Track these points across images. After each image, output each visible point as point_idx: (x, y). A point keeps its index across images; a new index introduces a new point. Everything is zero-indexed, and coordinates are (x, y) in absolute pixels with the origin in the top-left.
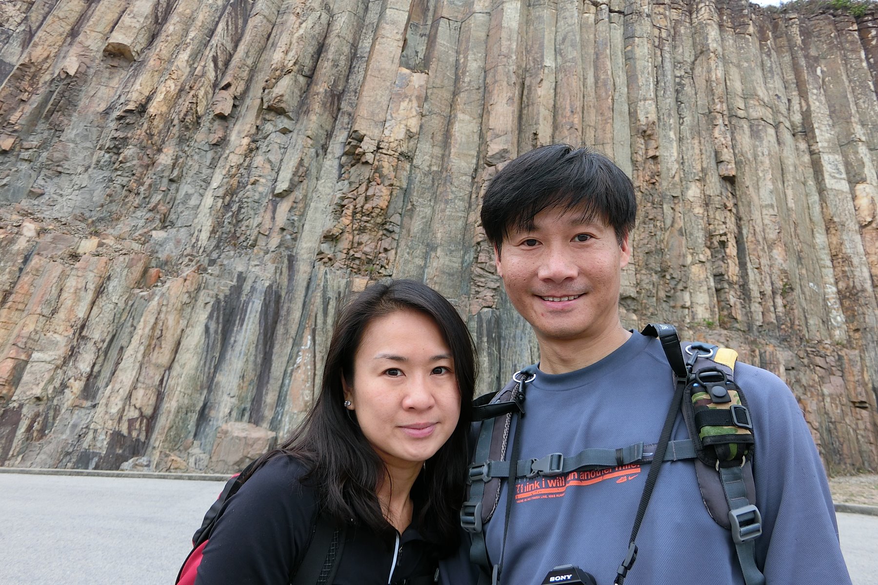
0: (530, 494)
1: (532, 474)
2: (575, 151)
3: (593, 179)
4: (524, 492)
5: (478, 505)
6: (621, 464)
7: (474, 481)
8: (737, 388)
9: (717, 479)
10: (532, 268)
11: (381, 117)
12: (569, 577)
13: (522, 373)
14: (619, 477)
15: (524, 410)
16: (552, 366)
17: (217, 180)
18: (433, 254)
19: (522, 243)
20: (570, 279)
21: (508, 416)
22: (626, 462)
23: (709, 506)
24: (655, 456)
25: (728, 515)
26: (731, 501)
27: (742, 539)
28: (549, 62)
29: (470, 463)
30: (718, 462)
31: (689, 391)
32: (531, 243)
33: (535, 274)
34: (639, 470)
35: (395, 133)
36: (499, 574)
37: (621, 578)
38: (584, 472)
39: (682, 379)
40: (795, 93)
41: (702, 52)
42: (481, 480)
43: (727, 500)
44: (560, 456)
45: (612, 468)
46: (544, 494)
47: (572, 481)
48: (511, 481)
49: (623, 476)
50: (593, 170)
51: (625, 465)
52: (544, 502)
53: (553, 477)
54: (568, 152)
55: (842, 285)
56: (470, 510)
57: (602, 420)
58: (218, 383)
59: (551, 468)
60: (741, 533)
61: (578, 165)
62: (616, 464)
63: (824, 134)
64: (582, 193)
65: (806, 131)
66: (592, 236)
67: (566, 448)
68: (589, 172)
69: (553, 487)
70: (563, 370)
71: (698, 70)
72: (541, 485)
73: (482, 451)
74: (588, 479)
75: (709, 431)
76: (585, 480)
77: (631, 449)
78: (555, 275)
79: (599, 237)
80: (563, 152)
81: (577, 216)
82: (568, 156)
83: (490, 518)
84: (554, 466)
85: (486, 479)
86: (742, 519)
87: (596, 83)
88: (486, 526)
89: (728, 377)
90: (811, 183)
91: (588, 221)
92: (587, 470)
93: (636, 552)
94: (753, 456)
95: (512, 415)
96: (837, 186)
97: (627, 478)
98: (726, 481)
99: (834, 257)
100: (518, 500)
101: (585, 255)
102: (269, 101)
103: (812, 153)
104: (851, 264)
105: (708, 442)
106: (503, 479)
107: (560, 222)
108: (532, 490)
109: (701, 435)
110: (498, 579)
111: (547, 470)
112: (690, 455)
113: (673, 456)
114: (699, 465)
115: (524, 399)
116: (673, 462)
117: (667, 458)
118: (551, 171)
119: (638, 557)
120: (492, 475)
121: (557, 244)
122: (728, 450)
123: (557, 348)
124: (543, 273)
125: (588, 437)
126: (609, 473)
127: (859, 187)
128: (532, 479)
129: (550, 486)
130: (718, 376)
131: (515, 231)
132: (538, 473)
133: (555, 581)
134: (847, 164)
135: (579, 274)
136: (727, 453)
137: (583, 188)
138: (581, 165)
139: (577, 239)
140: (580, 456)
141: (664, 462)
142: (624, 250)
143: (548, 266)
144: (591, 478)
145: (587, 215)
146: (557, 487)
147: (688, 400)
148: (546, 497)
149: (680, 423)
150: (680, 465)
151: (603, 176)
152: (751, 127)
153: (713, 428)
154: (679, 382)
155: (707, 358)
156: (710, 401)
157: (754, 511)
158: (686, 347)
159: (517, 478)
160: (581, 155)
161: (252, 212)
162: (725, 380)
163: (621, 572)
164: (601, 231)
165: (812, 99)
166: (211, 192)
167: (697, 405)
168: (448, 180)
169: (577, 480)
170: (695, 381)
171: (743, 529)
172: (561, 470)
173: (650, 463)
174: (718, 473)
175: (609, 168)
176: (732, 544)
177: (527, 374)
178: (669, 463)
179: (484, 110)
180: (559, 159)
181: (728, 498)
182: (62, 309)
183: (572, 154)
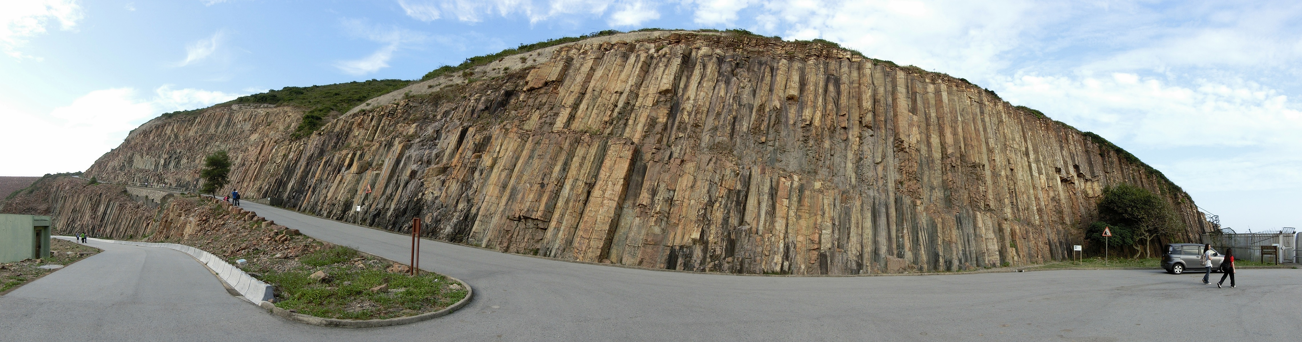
11: (907, 133)
18: (934, 191)
35: (913, 140)
58: (878, 241)
99: (1035, 198)
102: (865, 123)
103: (1028, 162)
104: (1040, 201)
127: (1041, 176)
161: (868, 170)
168: (933, 161)
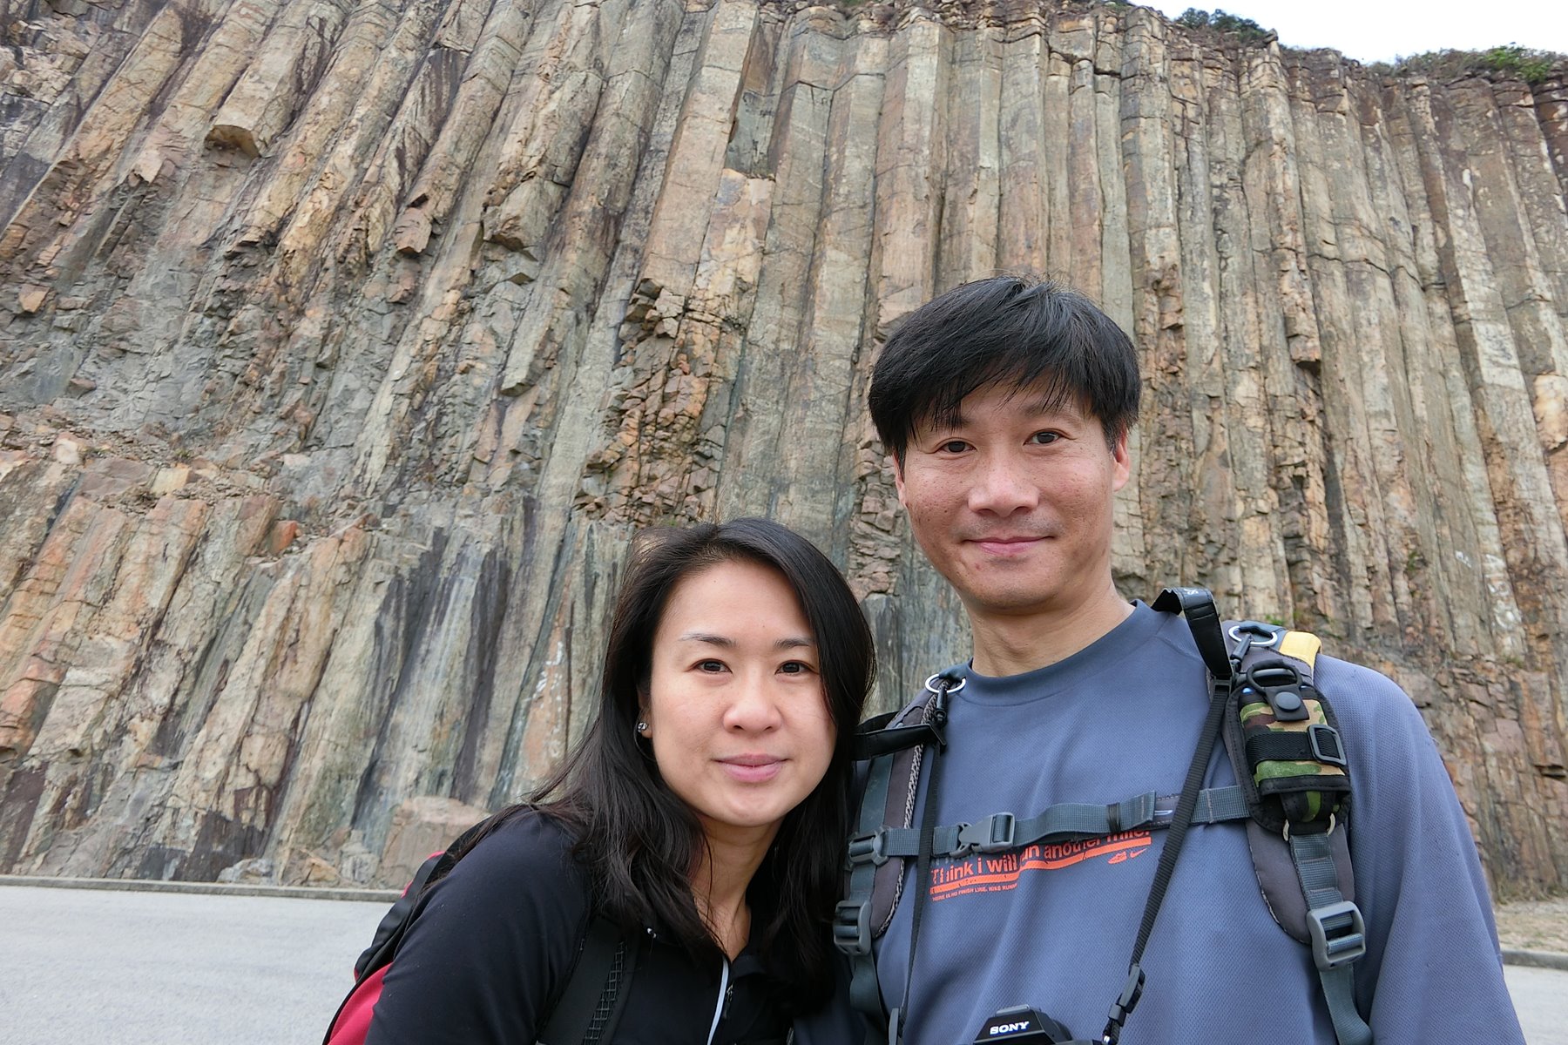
0: (956, 885)
1: (959, 850)
2: (1032, 289)
3: (1063, 335)
4: (945, 882)
5: (864, 905)
6: (1116, 831)
7: (857, 865)
8: (1320, 697)
9: (1286, 855)
10: (960, 489)
11: (692, 255)
12: (1024, 1025)
13: (941, 677)
14: (1114, 853)
15: (944, 740)
16: (993, 663)
17: (401, 364)
18: (782, 498)
19: (941, 449)
20: (1024, 509)
21: (917, 751)
22: (1126, 826)
23: (1273, 903)
24: (1175, 814)
25: (1306, 919)
26: (1311, 894)
27: (1331, 961)
28: (988, 160)
29: (850, 832)
30: (1287, 825)
31: (1235, 703)
32: (956, 447)
33: (963, 502)
34: (1147, 841)
35: (716, 284)
36: (901, 1024)
37: (1116, 1026)
38: (1051, 845)
39: (1223, 683)
40: (1425, 215)
41: (1258, 143)
42: (870, 862)
43: (1303, 893)
44: (1009, 818)
45: (1101, 838)
46: (981, 885)
47: (1031, 862)
48: (921, 863)
49: (1120, 851)
50: (1063, 321)
51: (1123, 833)
52: (981, 898)
53: (996, 854)
54: (1020, 291)
55: (1514, 556)
56: (849, 915)
57: (1083, 754)
58: (396, 727)
59: (993, 839)
60: (1328, 950)
61: (1036, 313)
62: (1108, 831)
63: (1477, 288)
64: (1044, 359)
65: (1445, 282)
66: (1062, 435)
67: (1020, 805)
68: (1056, 323)
69: (996, 872)
70: (1013, 670)
71: (1252, 175)
72: (975, 869)
73: (872, 813)
74: (1058, 859)
75: (1271, 770)
76: (1053, 860)
77: (1134, 804)
78: (997, 503)
79: (1074, 436)
80: (1010, 290)
81: (1034, 399)
82: (1018, 297)
83: (886, 929)
84: (999, 835)
85: (877, 859)
86: (1332, 925)
87: (1072, 196)
88: (878, 943)
89: (1304, 679)
90: (1456, 373)
91: (1054, 409)
92: (1057, 842)
93: (1141, 981)
94: (1350, 815)
95: (924, 749)
96: (1503, 380)
97: (1128, 854)
98: (1302, 858)
99: (1499, 506)
100: (934, 895)
101: (1050, 466)
102: (494, 227)
103: (1456, 320)
104: (1530, 518)
105: (1270, 788)
106: (909, 861)
107: (1005, 410)
108: (959, 879)
109: (1258, 778)
110: (899, 1034)
111: (986, 843)
112: (1237, 812)
113: (1208, 815)
114: (1254, 830)
115: (945, 721)
116: (1208, 825)
117: (1196, 819)
118: (988, 322)
119: (1145, 989)
120: (889, 852)
121: (1000, 449)
122: (1305, 801)
123: (1004, 630)
124: (978, 499)
125: (1059, 784)
126: (1096, 846)
127: (1543, 381)
128: (959, 858)
129: (992, 870)
130: (1286, 676)
131: (927, 428)
132: (970, 848)
133: (999, 1034)
134: (1520, 341)
135: (1040, 501)
136: (1303, 808)
137: (1045, 351)
138: (1041, 312)
139: (1035, 440)
140: (1045, 816)
141: (1192, 825)
142: (1119, 459)
143: (985, 487)
144: (1064, 857)
145: (1052, 399)
146: (1003, 872)
147: (1234, 715)
148: (984, 889)
149: (1220, 758)
150: (1220, 832)
151: (1080, 330)
152: (1347, 274)
153: (1278, 764)
154: (1218, 688)
155: (1267, 648)
156: (1273, 718)
157: (1352, 912)
158: (1230, 630)
159: (933, 858)
160: (1042, 295)
161: (461, 422)
162: (1299, 682)
163: (1115, 1016)
164: (1077, 426)
165: (1455, 225)
166: (390, 385)
167: (1249, 726)
168: (810, 367)
169: (1039, 859)
170: (1246, 683)
171: (1333, 943)
172: (1011, 841)
173: (1166, 827)
174: (1288, 844)
175: (1091, 317)
176: (1312, 970)
177: (950, 679)
178: (1201, 828)
179: (874, 245)
180: (1004, 302)
181: (1305, 888)
182: (121, 593)
183: (1026, 292)
